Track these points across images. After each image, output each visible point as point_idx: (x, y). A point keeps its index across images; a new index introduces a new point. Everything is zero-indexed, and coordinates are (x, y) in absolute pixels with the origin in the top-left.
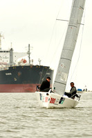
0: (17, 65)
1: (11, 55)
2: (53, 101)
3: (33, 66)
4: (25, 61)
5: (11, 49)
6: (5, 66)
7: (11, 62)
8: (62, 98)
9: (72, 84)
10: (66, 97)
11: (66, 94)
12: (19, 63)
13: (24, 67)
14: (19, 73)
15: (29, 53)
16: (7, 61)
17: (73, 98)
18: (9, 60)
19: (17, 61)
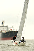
0: (9, 31)
1: (7, 28)
2: (16, 43)
3: (14, 31)
4: (12, 30)
5: (7, 26)
6: (5, 31)
7: (7, 30)
8: (19, 43)
9: (23, 38)
10: (21, 42)
11: (21, 41)
12: (10, 30)
13: (12, 32)
14: (10, 34)
15: (13, 27)
16: (6, 30)
17: (23, 42)
18: (6, 29)
19: (9, 30)
